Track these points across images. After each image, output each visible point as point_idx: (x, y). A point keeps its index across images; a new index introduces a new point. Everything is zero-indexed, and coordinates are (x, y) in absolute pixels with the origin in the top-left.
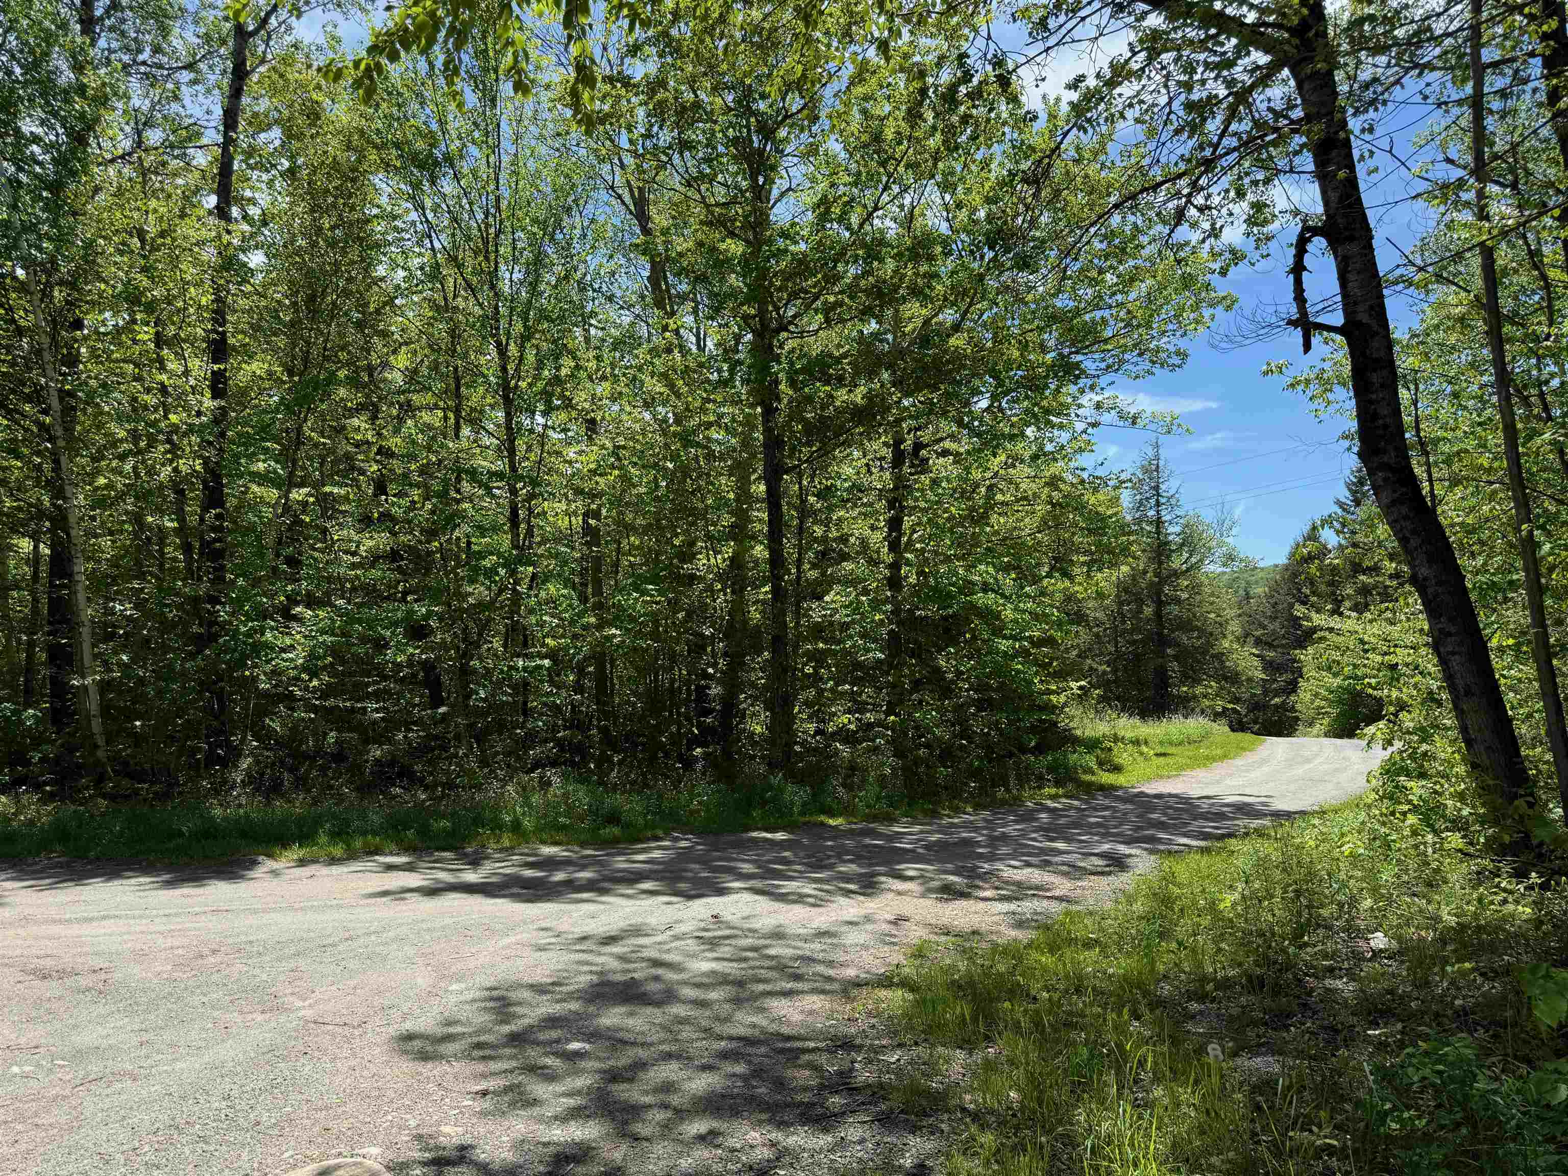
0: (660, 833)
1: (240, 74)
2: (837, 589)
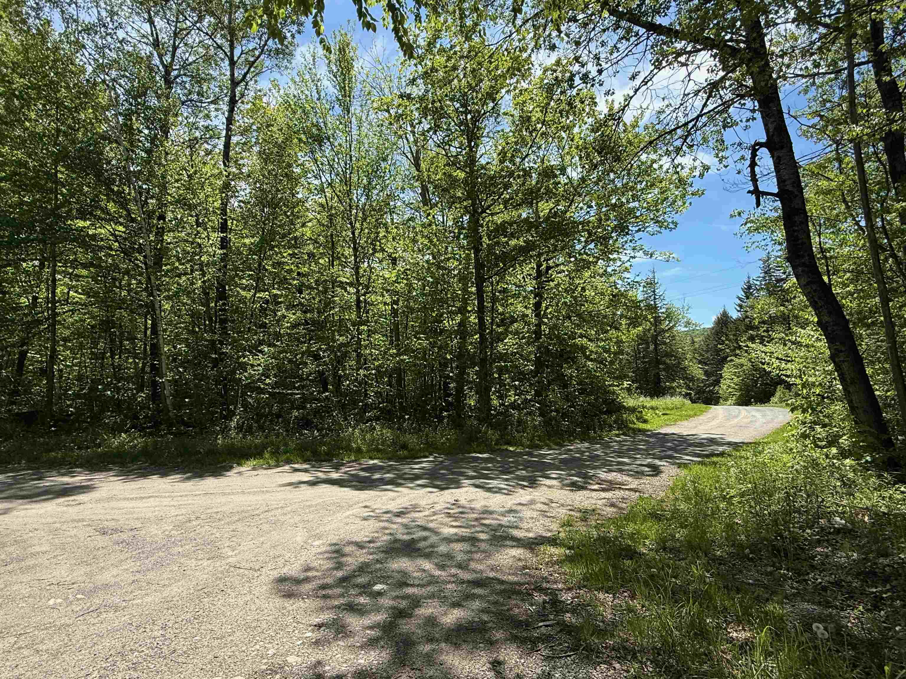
0: (427, 454)
1: (233, 102)
2: (510, 336)
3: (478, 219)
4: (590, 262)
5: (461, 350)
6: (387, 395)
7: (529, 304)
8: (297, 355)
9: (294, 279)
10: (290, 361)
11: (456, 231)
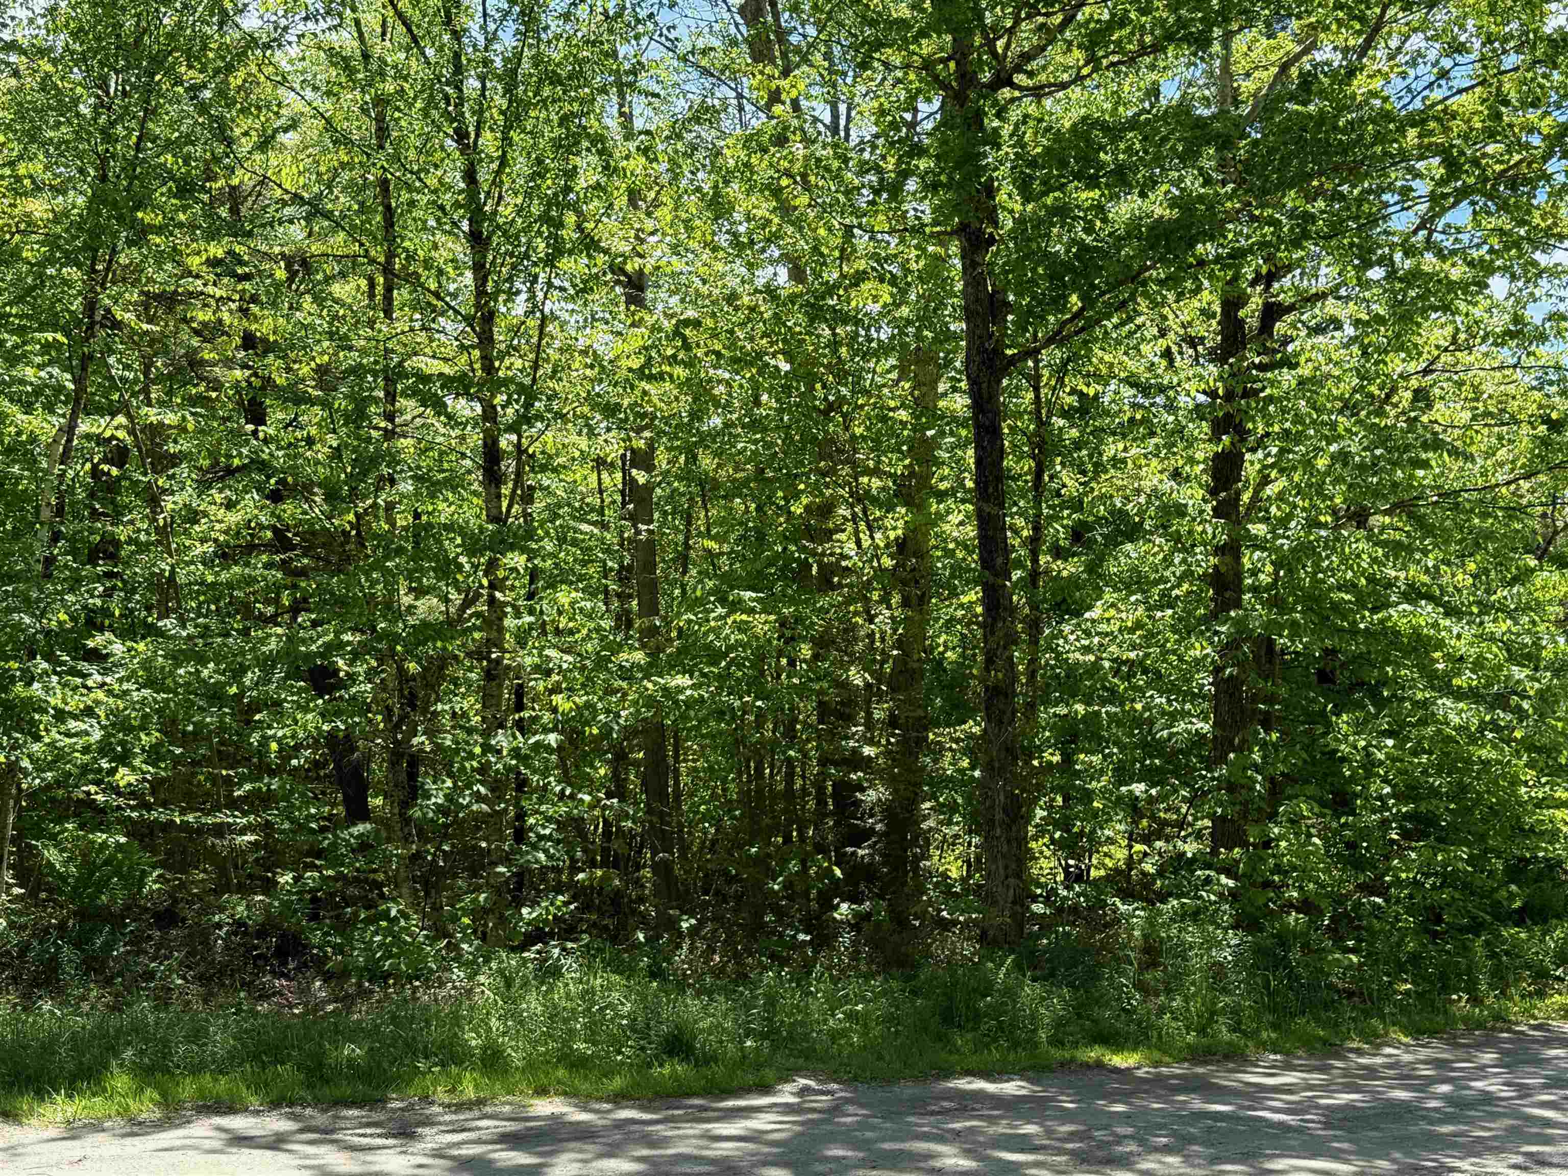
2: (1109, 596)
3: (979, 115)
4: (1452, 286)
5: (906, 654)
6: (607, 834)
7: (1192, 461)
8: (243, 670)
9: (229, 363)
10: (216, 695)
11: (890, 164)
